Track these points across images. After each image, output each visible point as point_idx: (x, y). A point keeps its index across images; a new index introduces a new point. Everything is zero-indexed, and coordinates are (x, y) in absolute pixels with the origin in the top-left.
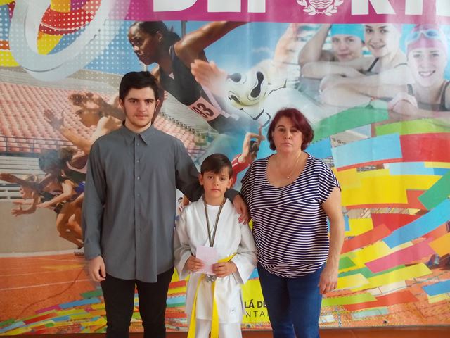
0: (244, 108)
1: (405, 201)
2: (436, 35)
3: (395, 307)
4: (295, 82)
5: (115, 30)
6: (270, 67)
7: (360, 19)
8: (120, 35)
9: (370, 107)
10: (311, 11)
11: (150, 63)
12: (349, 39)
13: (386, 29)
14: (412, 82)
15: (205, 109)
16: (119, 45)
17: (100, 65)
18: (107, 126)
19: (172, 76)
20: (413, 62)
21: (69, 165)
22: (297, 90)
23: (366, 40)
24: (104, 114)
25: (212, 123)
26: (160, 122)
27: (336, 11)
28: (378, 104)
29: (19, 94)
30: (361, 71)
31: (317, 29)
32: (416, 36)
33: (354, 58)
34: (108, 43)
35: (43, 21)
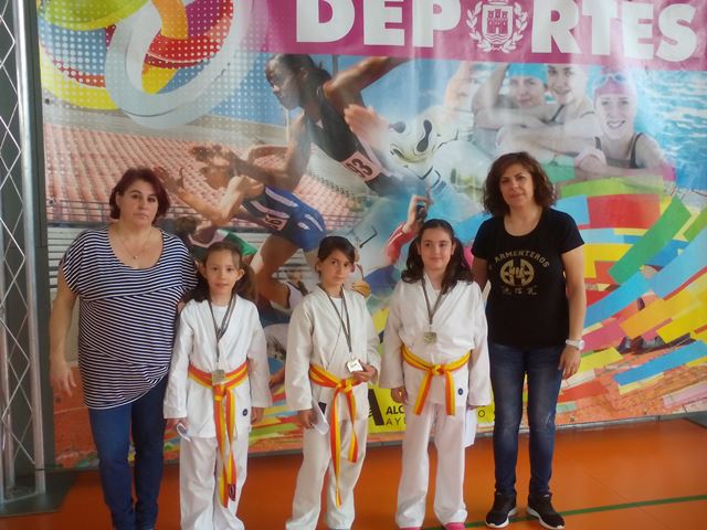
0: (410, 165)
1: (594, 276)
2: (624, 79)
3: (583, 402)
4: (467, 134)
5: (248, 65)
6: (440, 114)
7: (542, 58)
8: (255, 71)
9: (554, 163)
10: (486, 46)
11: (294, 108)
12: (529, 82)
13: (571, 70)
14: (600, 135)
15: (362, 166)
16: (253, 85)
17: (230, 109)
18: (240, 187)
19: (320, 124)
20: (601, 110)
21: (191, 239)
22: (470, 144)
23: (550, 84)
24: (235, 172)
25: (370, 184)
26: (307, 182)
27: (514, 48)
28: (564, 160)
29: (119, 146)
30: (544, 121)
31: (492, 68)
32: (604, 79)
33: (535, 105)
34: (239, 81)
35: (150, 50)
